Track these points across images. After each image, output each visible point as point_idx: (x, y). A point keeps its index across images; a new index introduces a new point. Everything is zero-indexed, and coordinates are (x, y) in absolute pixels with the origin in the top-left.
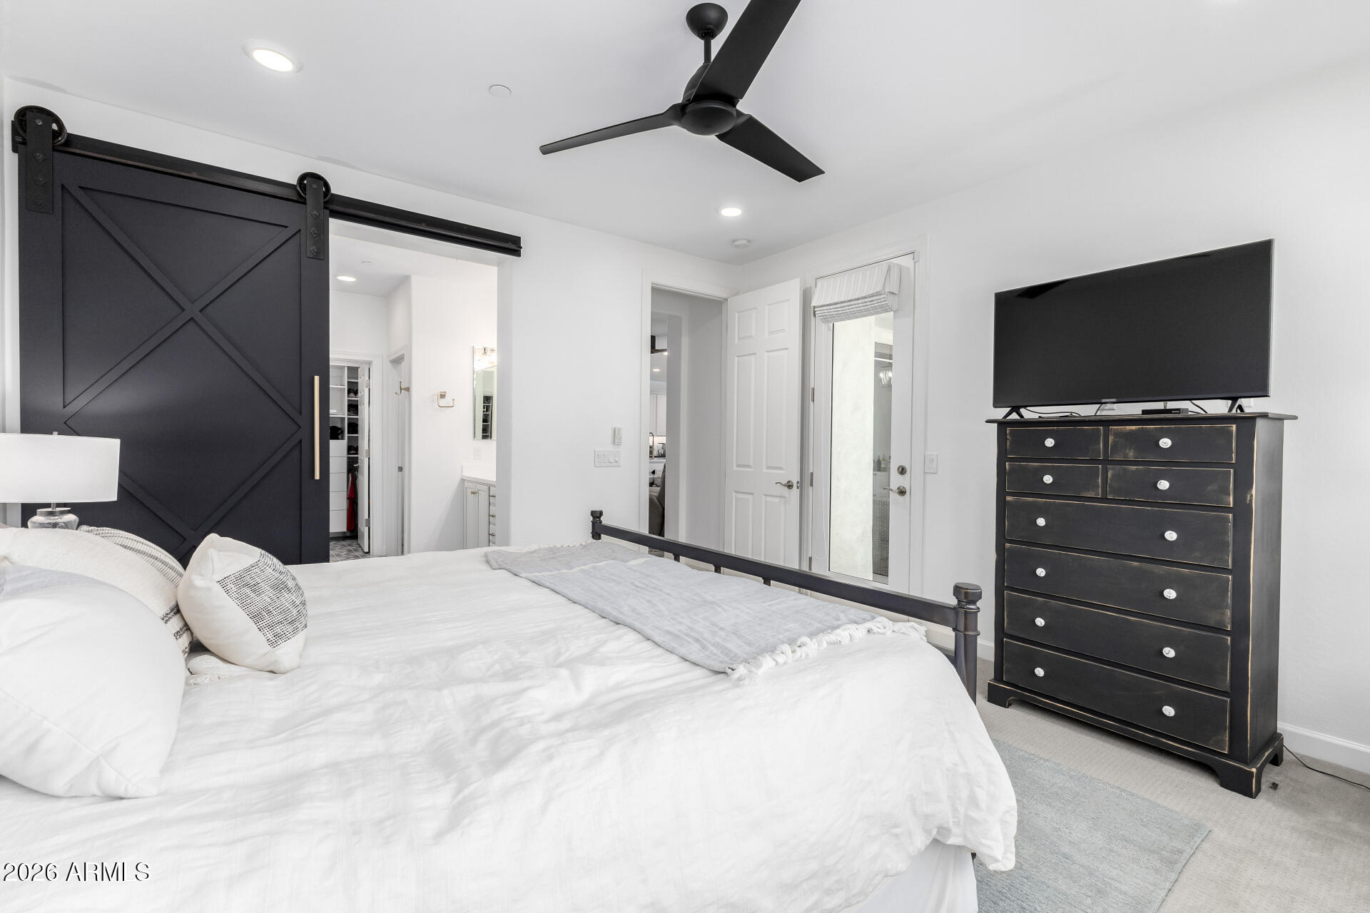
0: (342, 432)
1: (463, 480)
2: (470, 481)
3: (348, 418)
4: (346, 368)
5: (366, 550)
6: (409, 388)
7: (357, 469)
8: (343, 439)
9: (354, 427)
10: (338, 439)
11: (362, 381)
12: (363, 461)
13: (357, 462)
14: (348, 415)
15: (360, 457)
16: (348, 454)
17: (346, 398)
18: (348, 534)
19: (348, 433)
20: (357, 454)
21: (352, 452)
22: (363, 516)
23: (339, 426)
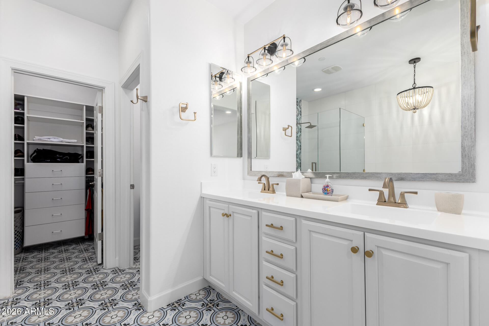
0: (82, 157)
1: (202, 199)
2: (211, 200)
3: (87, 147)
4: (85, 107)
5: (99, 261)
6: (146, 97)
7: (93, 186)
8: (82, 162)
9: (91, 154)
10: (79, 162)
11: (98, 118)
12: (97, 179)
13: (93, 181)
14: (86, 144)
15: (95, 177)
16: (87, 174)
17: (85, 131)
18: (87, 237)
19: (86, 158)
20: (93, 174)
21: (90, 173)
22: (97, 231)
23: (80, 153)
